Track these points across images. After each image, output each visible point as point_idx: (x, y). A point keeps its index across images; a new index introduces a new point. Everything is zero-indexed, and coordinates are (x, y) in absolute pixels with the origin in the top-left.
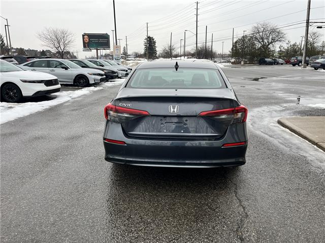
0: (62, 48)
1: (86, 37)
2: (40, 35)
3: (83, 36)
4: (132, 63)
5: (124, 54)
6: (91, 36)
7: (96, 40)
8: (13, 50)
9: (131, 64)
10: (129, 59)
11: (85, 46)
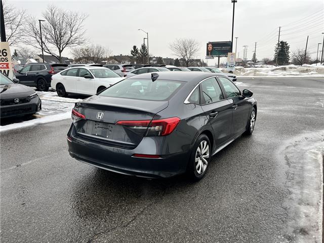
0: (188, 57)
1: (210, 45)
2: (171, 46)
3: (208, 44)
4: (251, 70)
5: (253, 61)
6: (214, 45)
7: (219, 48)
8: (154, 59)
9: (248, 72)
10: (257, 66)
11: (208, 54)
